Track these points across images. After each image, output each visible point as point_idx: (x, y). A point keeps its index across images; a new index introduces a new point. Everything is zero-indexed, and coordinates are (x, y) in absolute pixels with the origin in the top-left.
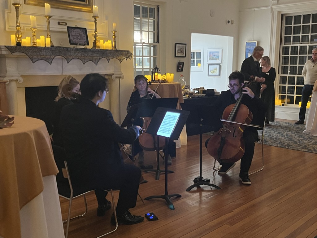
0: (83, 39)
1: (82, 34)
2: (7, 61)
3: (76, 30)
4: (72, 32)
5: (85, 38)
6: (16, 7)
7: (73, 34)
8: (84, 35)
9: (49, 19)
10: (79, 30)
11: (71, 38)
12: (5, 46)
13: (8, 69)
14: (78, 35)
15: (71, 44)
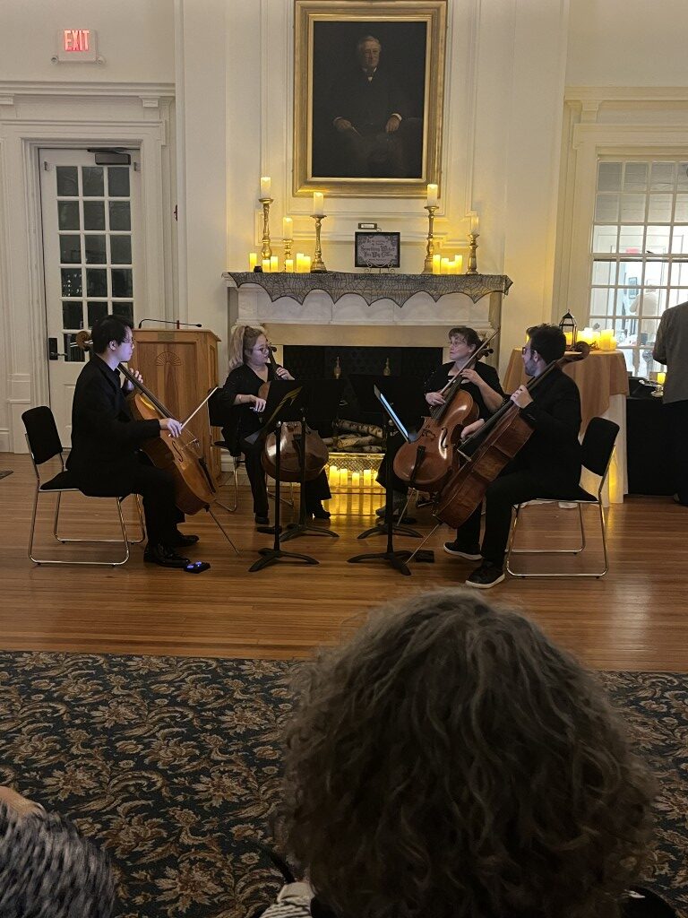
0: (388, 254)
1: (389, 244)
2: (240, 298)
3: (376, 238)
4: (364, 242)
5: (395, 253)
6: (265, 205)
7: (367, 245)
8: (392, 247)
9: (319, 222)
10: (383, 238)
11: (361, 254)
12: (229, 273)
13: (240, 310)
14: (377, 247)
15: (357, 265)
